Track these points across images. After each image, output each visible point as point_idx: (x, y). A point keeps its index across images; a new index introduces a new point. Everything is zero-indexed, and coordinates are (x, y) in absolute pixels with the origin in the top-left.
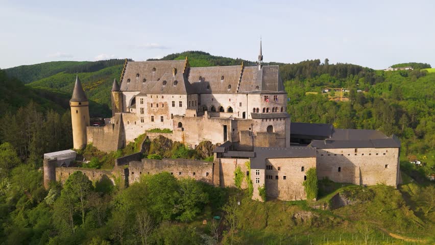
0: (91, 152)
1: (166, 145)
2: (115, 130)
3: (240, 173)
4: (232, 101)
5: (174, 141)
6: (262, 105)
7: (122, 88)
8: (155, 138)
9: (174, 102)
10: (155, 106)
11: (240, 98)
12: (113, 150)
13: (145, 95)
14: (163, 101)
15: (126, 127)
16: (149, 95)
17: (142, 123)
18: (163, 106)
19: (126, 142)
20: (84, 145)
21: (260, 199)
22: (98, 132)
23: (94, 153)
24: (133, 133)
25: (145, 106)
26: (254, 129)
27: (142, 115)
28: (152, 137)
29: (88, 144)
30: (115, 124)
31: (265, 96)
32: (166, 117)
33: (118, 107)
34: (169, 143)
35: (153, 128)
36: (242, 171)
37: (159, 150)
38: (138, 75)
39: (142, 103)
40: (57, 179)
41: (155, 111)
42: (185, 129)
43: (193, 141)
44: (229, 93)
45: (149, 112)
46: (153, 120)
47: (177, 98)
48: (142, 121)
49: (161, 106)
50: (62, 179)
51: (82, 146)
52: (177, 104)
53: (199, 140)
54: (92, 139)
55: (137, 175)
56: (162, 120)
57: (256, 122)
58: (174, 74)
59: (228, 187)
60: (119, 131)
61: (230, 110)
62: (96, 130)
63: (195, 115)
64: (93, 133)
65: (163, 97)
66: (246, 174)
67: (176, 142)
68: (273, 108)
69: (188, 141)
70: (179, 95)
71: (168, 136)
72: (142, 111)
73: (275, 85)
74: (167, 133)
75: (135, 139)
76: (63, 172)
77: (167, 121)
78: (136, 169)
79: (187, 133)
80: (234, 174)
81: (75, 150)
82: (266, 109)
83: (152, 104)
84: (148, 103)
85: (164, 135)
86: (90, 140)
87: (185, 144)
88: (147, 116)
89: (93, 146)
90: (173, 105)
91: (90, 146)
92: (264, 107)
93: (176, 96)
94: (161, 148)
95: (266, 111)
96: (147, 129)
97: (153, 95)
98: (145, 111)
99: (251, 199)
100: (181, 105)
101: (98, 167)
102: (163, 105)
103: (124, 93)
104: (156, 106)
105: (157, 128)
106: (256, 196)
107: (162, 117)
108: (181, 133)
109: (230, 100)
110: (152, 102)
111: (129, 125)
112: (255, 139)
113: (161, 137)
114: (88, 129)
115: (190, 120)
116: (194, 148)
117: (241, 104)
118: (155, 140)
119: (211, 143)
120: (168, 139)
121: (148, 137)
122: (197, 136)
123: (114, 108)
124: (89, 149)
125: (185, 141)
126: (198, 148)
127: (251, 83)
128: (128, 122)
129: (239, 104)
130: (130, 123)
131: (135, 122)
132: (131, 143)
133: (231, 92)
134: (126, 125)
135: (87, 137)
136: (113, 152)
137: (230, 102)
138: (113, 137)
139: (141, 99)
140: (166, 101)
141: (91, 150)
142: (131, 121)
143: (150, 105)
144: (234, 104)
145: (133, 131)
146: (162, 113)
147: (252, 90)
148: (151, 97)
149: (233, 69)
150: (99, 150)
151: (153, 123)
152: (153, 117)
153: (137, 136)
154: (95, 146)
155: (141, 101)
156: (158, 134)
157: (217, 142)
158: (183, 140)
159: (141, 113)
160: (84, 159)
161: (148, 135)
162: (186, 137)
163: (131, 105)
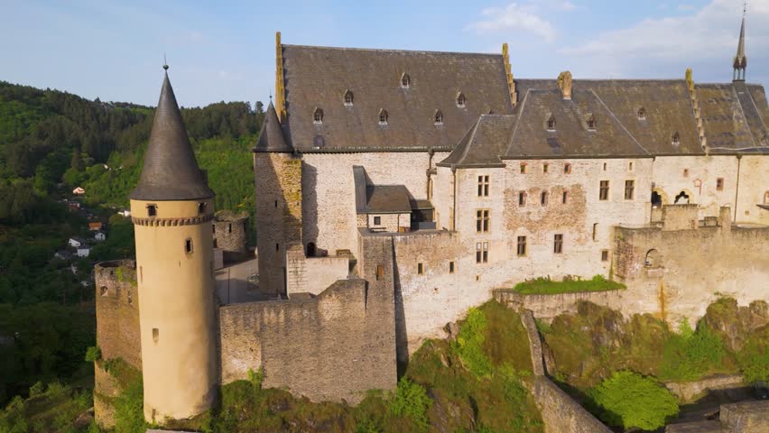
1: (611, 331)
2: (374, 302)
4: (692, 176)
5: (627, 315)
7: (297, 140)
8: (559, 313)
9: (607, 182)
10: (533, 200)
12: (376, 385)
13: (498, 162)
14: (568, 182)
16: (514, 164)
17: (482, 264)
18: (564, 201)
22: (287, 320)
23: (287, 415)
24: (437, 305)
25: (495, 203)
27: (483, 236)
28: (548, 309)
29: (226, 381)
30: (373, 279)
32: (576, 235)
33: (296, 212)
35: (522, 277)
38: (351, 95)
39: (483, 190)
41: (534, 217)
42: (666, 271)
43: (691, 306)
45: (511, 226)
46: (522, 250)
47: (618, 171)
48: (482, 256)
49: (554, 201)
51: (207, 398)
52: (617, 190)
53: (705, 300)
54: (256, 355)
56: (558, 248)
58: (567, 92)
64: (259, 334)
65: (567, 169)
67: (636, 318)
69: (675, 309)
70: (628, 161)
71: (610, 301)
72: (483, 222)
75: (447, 328)
77: (580, 249)
79: (673, 283)
83: (522, 195)
84: (507, 191)
85: (594, 298)
87: (669, 319)
88: (500, 238)
89: (267, 385)
90: (604, 193)
93: (616, 163)
96: (499, 284)
97: (530, 163)
98: (495, 221)
100: (629, 194)
102: (565, 194)
103: (311, 160)
104: (538, 201)
105: (536, 276)
107: (559, 238)
108: (654, 285)
109: (686, 172)
110: (523, 188)
111: (422, 278)
113: (584, 307)
114: (227, 318)
115: (683, 238)
116: (693, 327)
117: (720, 183)
119: (735, 302)
120: (610, 310)
123: (280, 216)
125: (668, 308)
127: (731, 125)
128: (420, 265)
129: (716, 184)
130: (430, 271)
131: (452, 264)
132: (429, 342)
133: (685, 150)
134: (410, 278)
135: (224, 355)
136: (380, 391)
137: (686, 179)
138: (368, 335)
139: (480, 178)
140: (578, 181)
141: (264, 407)
142: (435, 263)
143: (517, 199)
144: (698, 183)
145: (438, 296)
146: (561, 221)
147: (747, 145)
148: (523, 171)
149: (662, 88)
150: (306, 400)
151: (523, 259)
152: (524, 238)
153: (452, 316)
154: (276, 386)
155: (480, 187)
156: (572, 298)
157: (751, 300)
158: (663, 307)
159: (479, 228)
161: (528, 307)
162: (671, 295)
163: (367, 204)
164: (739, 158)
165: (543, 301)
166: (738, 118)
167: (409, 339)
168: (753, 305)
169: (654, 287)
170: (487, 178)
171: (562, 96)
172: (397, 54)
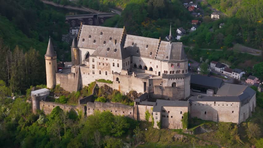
0: (60, 91)
1: (109, 91)
2: (75, 77)
3: (148, 113)
5: (113, 89)
6: (169, 69)
7: (79, 45)
9: (114, 63)
10: (101, 64)
11: (157, 62)
13: (96, 56)
14: (107, 62)
15: (83, 76)
16: (98, 57)
17: (93, 74)
18: (107, 65)
20: (55, 86)
21: (158, 128)
22: (64, 77)
23: (62, 92)
24: (87, 80)
25: (95, 64)
26: (163, 85)
27: (93, 70)
28: (100, 84)
29: (57, 85)
30: (76, 73)
31: (171, 64)
32: (109, 72)
34: (111, 90)
35: (100, 78)
36: (149, 112)
37: (104, 94)
38: (90, 36)
39: (93, 61)
40: (41, 108)
41: (102, 68)
42: (120, 82)
43: (125, 90)
44: (150, 58)
45: (98, 68)
46: (100, 73)
47: (116, 61)
48: (94, 73)
49: (105, 65)
50: (44, 109)
51: (53, 86)
52: (116, 65)
53: (129, 90)
54: (60, 82)
55: (91, 110)
56: (106, 74)
57: (165, 80)
58: (114, 44)
59: (142, 121)
60: (78, 78)
61: (151, 69)
62: (62, 76)
63: (127, 74)
64: (60, 78)
65: (107, 59)
66: (151, 114)
67: (115, 90)
68: (177, 71)
69: (122, 90)
70: (117, 60)
71: (110, 85)
73: (179, 56)
74: (109, 83)
75: (89, 85)
76: (45, 104)
77: (110, 75)
78: (91, 107)
79: (122, 85)
80: (145, 114)
81: (48, 89)
82: (172, 72)
83: (100, 63)
84: (97, 62)
85: (107, 84)
86: (58, 82)
87: (121, 92)
88: (96, 70)
89: (61, 86)
90: (114, 65)
91: (59, 86)
92: (170, 70)
93: (115, 60)
94: (105, 92)
95: (172, 73)
96: (96, 79)
97: (101, 57)
98: (95, 67)
99: (153, 127)
100: (118, 66)
101: (65, 102)
102: (107, 64)
103: (80, 49)
104: (102, 64)
105: (103, 78)
106: (156, 126)
107: (106, 72)
108: (118, 84)
109: (151, 63)
110: (100, 62)
111: (84, 75)
112: (163, 91)
113: (106, 86)
114: (57, 75)
115: (124, 77)
116: (126, 95)
117: (157, 67)
118: (102, 87)
119: (136, 92)
120: (110, 87)
121: (97, 85)
122: (128, 87)
123: (73, 59)
124: (58, 88)
125: (121, 89)
126: (128, 95)
128: (84, 73)
131: (89, 73)
132: (86, 86)
133: (152, 58)
135: (56, 80)
136: (74, 92)
138: (74, 82)
139: (93, 59)
140: (109, 62)
141: (59, 90)
142: (86, 73)
143: (99, 64)
144: (153, 66)
146: (106, 69)
148: (100, 58)
150: (65, 90)
151: (100, 75)
152: (100, 71)
153: (90, 83)
154: (62, 87)
156: (104, 83)
158: (119, 89)
159: (93, 68)
160: (55, 95)
161: (97, 83)
162: (121, 87)
163: (85, 59)
164: (161, 61)
167: (83, 85)
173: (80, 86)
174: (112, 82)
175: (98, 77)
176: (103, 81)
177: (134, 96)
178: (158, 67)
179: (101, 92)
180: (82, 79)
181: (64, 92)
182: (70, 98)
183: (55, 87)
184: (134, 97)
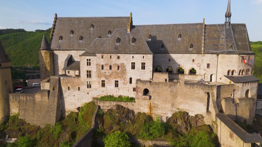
1: (127, 117)
4: (196, 62)
5: (136, 112)
8: (109, 108)
9: (134, 63)
10: (106, 68)
11: (208, 58)
12: (49, 123)
13: (94, 54)
14: (119, 62)
15: (66, 94)
16: (99, 55)
17: (89, 89)
18: (118, 69)
19: (65, 112)
20: (6, 118)
22: (26, 100)
23: (22, 127)
24: (75, 101)
25: (93, 68)
27: (89, 80)
28: (106, 106)
29: (11, 115)
30: (51, 91)
31: (242, 57)
32: (123, 81)
34: (131, 115)
35: (104, 94)
37: (118, 124)
38: (72, 32)
39: (89, 64)
41: (107, 74)
42: (152, 97)
43: (164, 112)
44: (192, 53)
45: (99, 76)
46: (103, 85)
47: (138, 59)
48: (89, 86)
49: (114, 69)
52: (138, 66)
53: (171, 111)
54: (18, 109)
56: (117, 85)
57: (238, 86)
58: (129, 30)
61: (193, 72)
62: (22, 98)
63: (166, 80)
64: (19, 102)
65: (118, 57)
67: (139, 113)
68: (247, 70)
69: (156, 112)
70: (142, 55)
71: (129, 106)
72: (89, 75)
74: (127, 101)
75: (79, 109)
77: (125, 86)
79: (156, 102)
82: (241, 71)
83: (103, 66)
84: (97, 65)
85: (123, 104)
86: (14, 110)
87: (153, 116)
88: (95, 80)
89: (20, 118)
90: (133, 67)
91: (15, 117)
93: (136, 56)
94: (120, 121)
96: (95, 96)
97: (105, 55)
98: (93, 74)
102: (118, 67)
103: (56, 52)
104: (109, 68)
107: (117, 82)
108: (147, 102)
109: (193, 60)
110: (103, 63)
111: (70, 91)
112: (237, 107)
113: (119, 107)
114: (11, 97)
115: (160, 86)
116: (165, 121)
117: (208, 65)
118: (111, 111)
119: (188, 114)
120: (128, 109)
121: (99, 107)
122: (169, 106)
123: (44, 70)
124: (14, 121)
125: (153, 112)
127: (219, 41)
128: (69, 87)
129: (206, 66)
130: (72, 89)
131: (79, 88)
132: (72, 112)
133: (194, 51)
134: (66, 91)
135: (11, 107)
136: (50, 125)
137: (193, 63)
138: (48, 107)
139: (87, 60)
140: (123, 62)
141: (16, 124)
142: (74, 87)
143: (101, 67)
144: (199, 65)
145: (75, 98)
146: (117, 76)
147: (223, 50)
148: (102, 58)
149: (192, 27)
150: (29, 124)
151: (104, 88)
152: (104, 81)
153: (79, 105)
154: (22, 118)
155: (87, 63)
156: (115, 103)
157: (196, 113)
158: (151, 111)
159: (88, 77)
160: (7, 136)
161: (99, 104)
162: (155, 107)
163: (67, 67)
164: (218, 55)
165: (104, 103)
166: (222, 38)
167: (66, 111)
168: (197, 116)
169: (147, 103)
170: (90, 60)
171: (127, 31)
172: (92, 18)
173: (60, 113)
174: (132, 100)
175: (97, 91)
176: (110, 98)
177: (185, 122)
178: (211, 66)
179: (111, 121)
180: (65, 99)
181: (26, 127)
182: (40, 139)
183: (9, 119)
184: (184, 124)
